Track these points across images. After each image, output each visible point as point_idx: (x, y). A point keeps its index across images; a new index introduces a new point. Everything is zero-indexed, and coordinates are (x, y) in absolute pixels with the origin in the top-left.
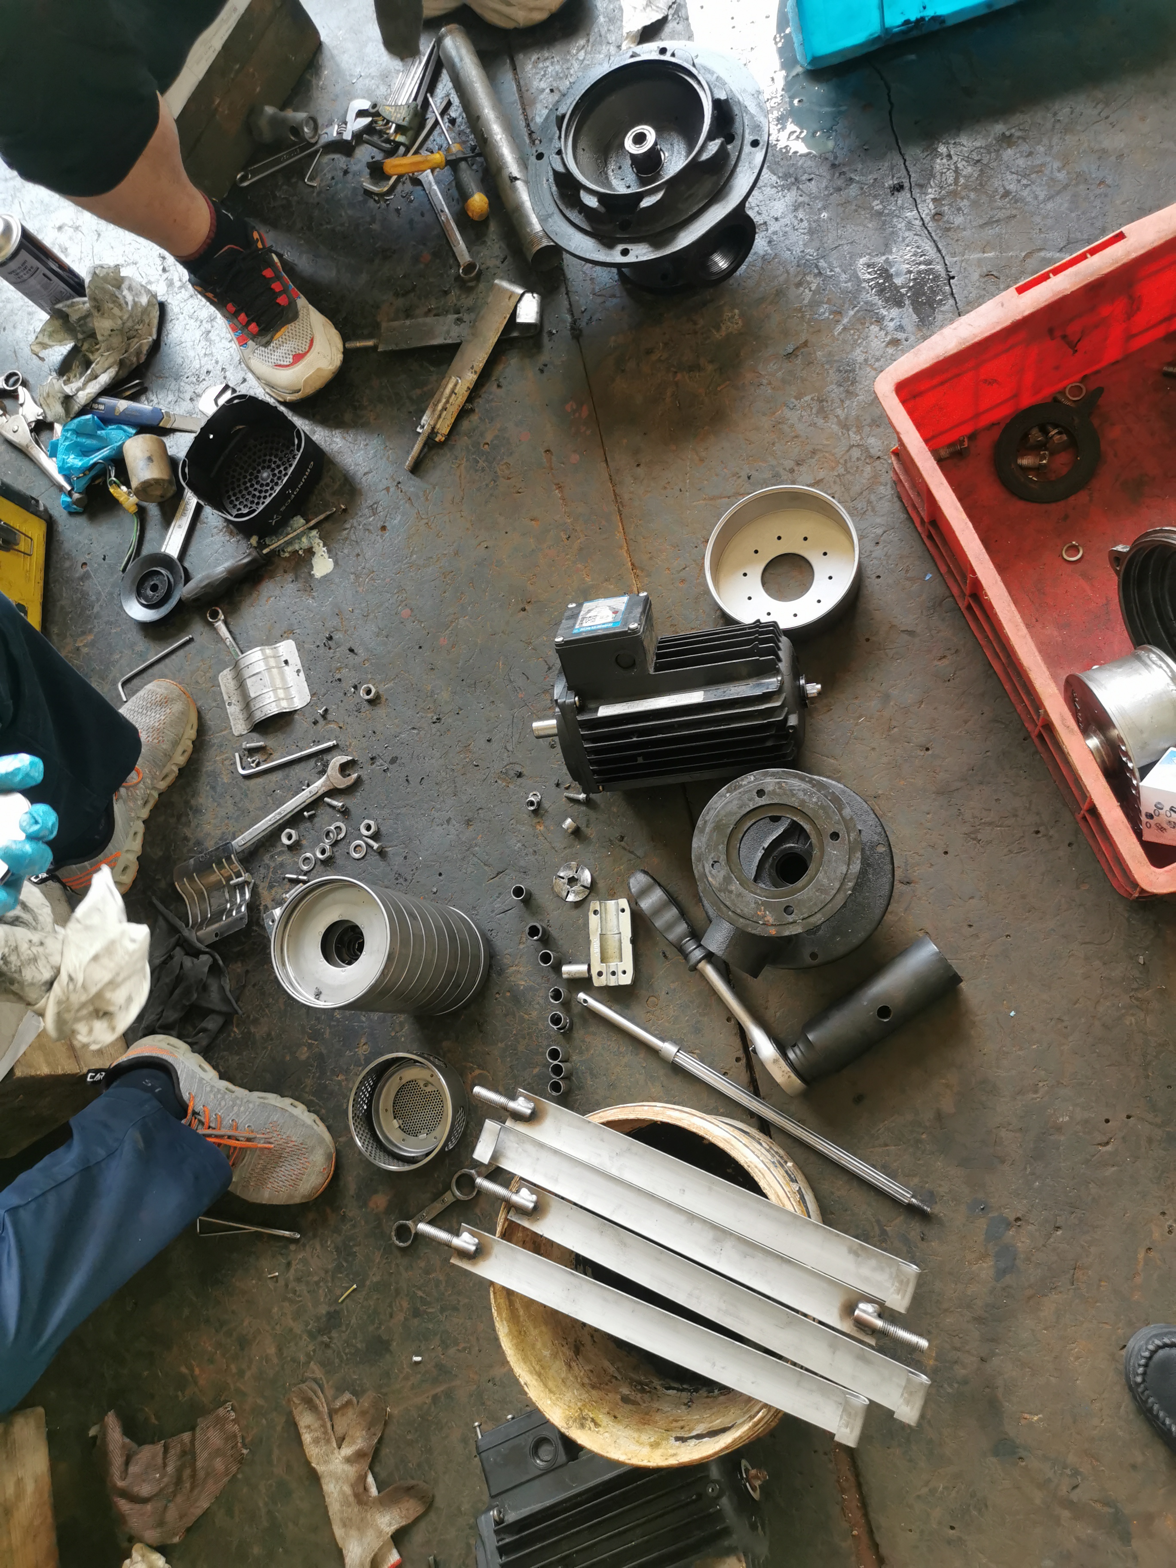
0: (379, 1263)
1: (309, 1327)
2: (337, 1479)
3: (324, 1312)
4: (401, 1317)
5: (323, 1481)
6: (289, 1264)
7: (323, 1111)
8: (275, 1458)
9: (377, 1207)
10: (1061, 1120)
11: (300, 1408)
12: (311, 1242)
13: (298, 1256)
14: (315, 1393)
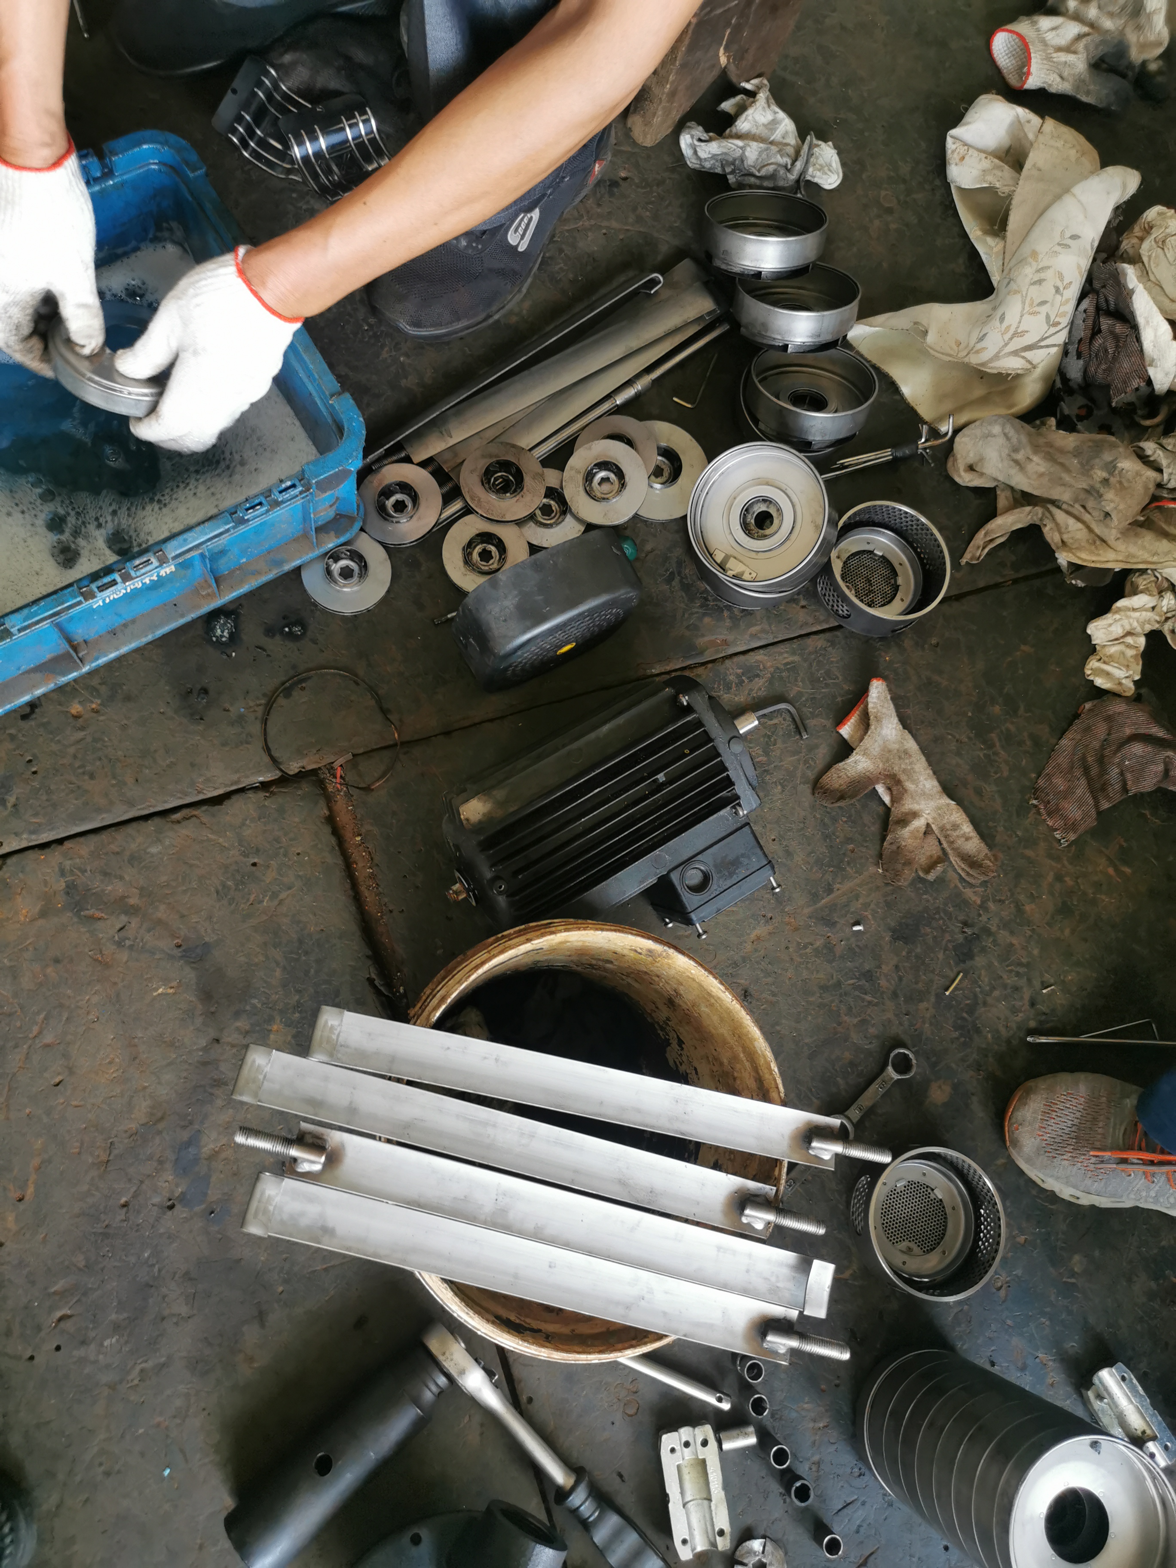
0: (924, 1022)
1: (991, 939)
2: (924, 794)
3: (977, 958)
4: (885, 969)
5: (939, 789)
6: (1033, 1004)
7: (1034, 1192)
8: (999, 801)
9: (940, 1087)
10: (114, 1340)
11: (981, 856)
12: (1011, 1032)
13: (1025, 1016)
14: (968, 874)
